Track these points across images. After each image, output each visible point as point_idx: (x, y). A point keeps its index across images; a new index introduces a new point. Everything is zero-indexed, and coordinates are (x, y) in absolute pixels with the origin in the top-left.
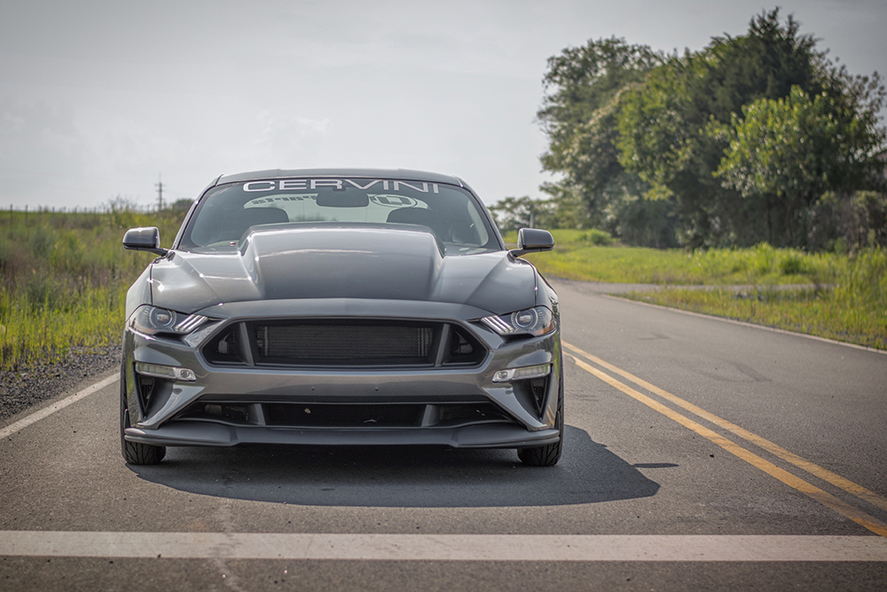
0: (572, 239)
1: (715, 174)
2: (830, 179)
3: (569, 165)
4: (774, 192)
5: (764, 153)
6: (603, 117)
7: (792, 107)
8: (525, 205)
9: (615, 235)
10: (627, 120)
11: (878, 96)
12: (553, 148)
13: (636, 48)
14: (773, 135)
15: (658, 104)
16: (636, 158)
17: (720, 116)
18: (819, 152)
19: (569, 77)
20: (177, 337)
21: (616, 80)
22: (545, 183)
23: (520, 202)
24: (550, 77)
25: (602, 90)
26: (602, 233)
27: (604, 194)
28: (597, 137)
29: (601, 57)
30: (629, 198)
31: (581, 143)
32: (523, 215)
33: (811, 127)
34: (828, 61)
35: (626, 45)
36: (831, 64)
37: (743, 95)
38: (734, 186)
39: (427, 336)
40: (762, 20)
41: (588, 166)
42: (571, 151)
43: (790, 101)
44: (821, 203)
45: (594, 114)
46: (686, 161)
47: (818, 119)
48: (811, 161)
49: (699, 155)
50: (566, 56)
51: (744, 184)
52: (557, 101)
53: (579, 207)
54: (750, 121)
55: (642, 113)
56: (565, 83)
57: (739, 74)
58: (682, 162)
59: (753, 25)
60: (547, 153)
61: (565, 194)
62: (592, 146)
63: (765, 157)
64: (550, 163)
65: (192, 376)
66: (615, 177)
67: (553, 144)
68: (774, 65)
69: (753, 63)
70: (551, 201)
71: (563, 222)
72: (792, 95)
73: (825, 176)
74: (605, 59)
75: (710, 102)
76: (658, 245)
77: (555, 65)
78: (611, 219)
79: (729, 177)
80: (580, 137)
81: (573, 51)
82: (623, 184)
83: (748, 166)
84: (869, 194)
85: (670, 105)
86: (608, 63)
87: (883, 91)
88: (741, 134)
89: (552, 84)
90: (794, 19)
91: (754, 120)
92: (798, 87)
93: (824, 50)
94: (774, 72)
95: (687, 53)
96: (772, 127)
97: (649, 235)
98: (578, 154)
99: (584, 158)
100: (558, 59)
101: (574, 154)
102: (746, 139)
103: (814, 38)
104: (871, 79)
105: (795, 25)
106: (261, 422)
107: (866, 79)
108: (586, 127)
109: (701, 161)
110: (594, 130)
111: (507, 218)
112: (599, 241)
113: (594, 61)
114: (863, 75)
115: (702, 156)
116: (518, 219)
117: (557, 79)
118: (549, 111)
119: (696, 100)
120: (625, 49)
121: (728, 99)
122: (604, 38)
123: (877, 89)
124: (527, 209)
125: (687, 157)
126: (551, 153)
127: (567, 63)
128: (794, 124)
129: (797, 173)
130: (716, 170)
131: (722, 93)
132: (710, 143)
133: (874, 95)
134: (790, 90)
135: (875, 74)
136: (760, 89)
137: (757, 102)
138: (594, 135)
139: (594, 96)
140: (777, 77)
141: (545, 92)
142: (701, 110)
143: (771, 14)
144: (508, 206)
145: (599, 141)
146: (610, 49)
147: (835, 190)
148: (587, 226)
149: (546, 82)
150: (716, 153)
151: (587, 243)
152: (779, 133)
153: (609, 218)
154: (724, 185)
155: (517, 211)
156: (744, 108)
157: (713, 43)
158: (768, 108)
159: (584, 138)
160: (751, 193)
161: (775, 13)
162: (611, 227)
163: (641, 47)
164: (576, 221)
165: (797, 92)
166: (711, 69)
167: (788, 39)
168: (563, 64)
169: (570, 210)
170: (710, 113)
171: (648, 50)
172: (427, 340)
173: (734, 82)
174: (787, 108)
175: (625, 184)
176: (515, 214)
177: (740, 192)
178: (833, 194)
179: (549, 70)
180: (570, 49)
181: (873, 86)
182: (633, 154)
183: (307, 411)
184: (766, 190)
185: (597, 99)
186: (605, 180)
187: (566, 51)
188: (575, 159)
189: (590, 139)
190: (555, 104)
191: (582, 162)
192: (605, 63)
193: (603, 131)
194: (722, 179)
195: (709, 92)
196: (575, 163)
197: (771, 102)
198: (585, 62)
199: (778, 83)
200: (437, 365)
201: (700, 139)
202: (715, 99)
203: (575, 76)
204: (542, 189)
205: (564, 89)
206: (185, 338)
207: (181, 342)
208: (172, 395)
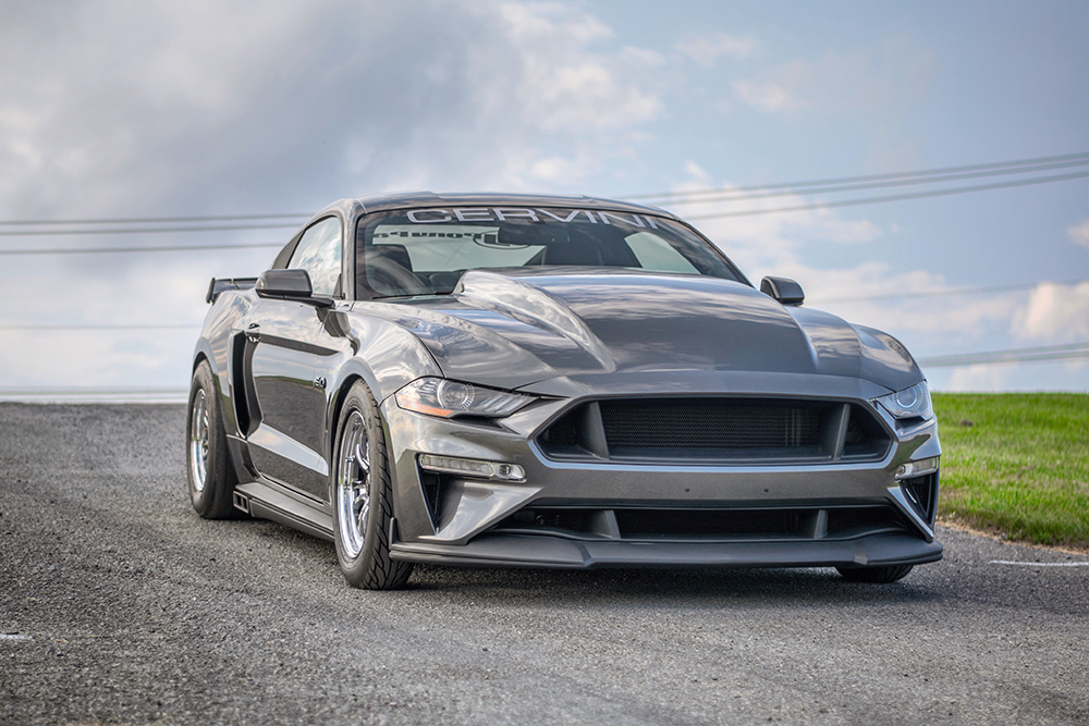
20: (488, 420)
65: (516, 472)
106: (613, 533)
200: (836, 458)
206: (503, 422)
207: (499, 427)
208: (463, 497)
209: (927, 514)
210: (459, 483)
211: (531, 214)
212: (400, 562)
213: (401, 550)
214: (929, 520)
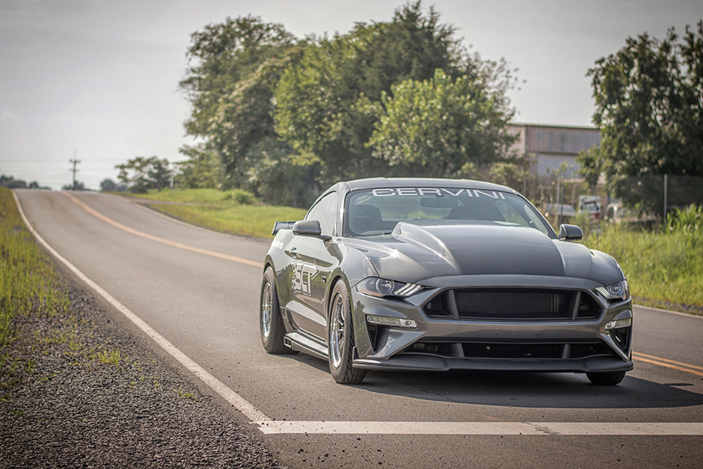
0: (217, 198)
1: (367, 145)
2: (467, 151)
3: (214, 131)
4: (418, 162)
5: (411, 127)
6: (246, 88)
7: (435, 87)
8: (153, 164)
9: (257, 195)
10: (284, 95)
11: (504, 79)
12: (195, 114)
13: (271, 26)
14: (418, 112)
15: (312, 81)
16: (291, 128)
17: (369, 93)
18: (459, 127)
19: (210, 51)
20: (400, 299)
21: (255, 55)
22: (185, 146)
23: (148, 161)
24: (193, 51)
25: (242, 64)
26: (246, 193)
27: (247, 159)
28: (241, 107)
29: (239, 33)
30: (270, 163)
31: (226, 112)
32: (151, 173)
33: (451, 106)
34: (464, 47)
35: (261, 23)
36: (466, 50)
37: (390, 76)
38: (383, 155)
39: (558, 299)
40: (406, 10)
41: (231, 132)
42: (216, 118)
43: (434, 82)
44: (462, 172)
45: (237, 86)
46: (338, 132)
47: (457, 99)
48: (452, 136)
49: (349, 128)
50: (208, 32)
51: (392, 154)
52: (198, 73)
53: (217, 168)
54: (398, 99)
55: (297, 88)
56: (206, 56)
57: (386, 57)
58: (334, 132)
59: (398, 14)
60: (190, 120)
61: (202, 157)
62: (235, 114)
63: (412, 131)
64: (192, 129)
65: (413, 324)
66: (257, 143)
67: (195, 111)
68: (417, 49)
69: (398, 47)
70: (191, 162)
71: (201, 181)
72: (435, 77)
73: (463, 149)
74: (243, 36)
75: (360, 81)
76: (295, 204)
77: (198, 39)
78: (254, 181)
79: (378, 148)
80: (226, 106)
81: (214, 28)
82: (263, 150)
83: (395, 138)
84: (507, 165)
85: (323, 82)
86: (246, 39)
87: (509, 75)
88: (390, 111)
89: (195, 57)
90: (435, 10)
91: (402, 98)
92: (441, 70)
93: (459, 38)
94: (418, 57)
95: (337, 37)
96: (418, 105)
97: (288, 195)
98: (223, 121)
99: (228, 125)
100: (200, 35)
101: (220, 122)
102: (395, 114)
103: (453, 27)
104: (499, 64)
105: (436, 15)
106: (461, 355)
107: (494, 64)
108: (231, 97)
109: (352, 133)
110: (238, 100)
111: (136, 176)
112: (243, 201)
113: (233, 37)
114: (492, 60)
115: (353, 129)
116: (146, 177)
117: (199, 52)
118: (190, 81)
119: (345, 78)
120: (260, 27)
121: (377, 78)
122: (242, 17)
123: (504, 73)
124: (155, 168)
125: (339, 128)
126: (194, 119)
127: (209, 38)
128: (438, 104)
129: (440, 147)
130: (367, 141)
131: (371, 75)
132: (360, 117)
133: (501, 78)
134: (434, 73)
135: (503, 59)
136: (407, 70)
137: (404, 82)
138: (238, 105)
139: (234, 69)
140: (420, 61)
141: (188, 64)
142: (351, 88)
143: (415, 5)
144: (138, 164)
145: (243, 110)
146: (248, 27)
147: (474, 161)
148: (227, 187)
149: (190, 54)
150: (366, 127)
151: (233, 202)
152: (424, 111)
153: (251, 179)
154: (374, 154)
155: (146, 169)
156: (393, 87)
157: (356, 27)
158: (414, 87)
159: (229, 107)
160: (397, 162)
161: (418, 4)
162: (254, 188)
163: (275, 26)
164: (215, 181)
165: (440, 74)
166: (359, 51)
167: (429, 27)
168: (205, 39)
169: (209, 171)
170: (360, 91)
171: (282, 29)
172: (558, 302)
173: (380, 64)
174: (431, 88)
175: (267, 150)
176: (145, 173)
177: (388, 161)
178: (471, 165)
179: (193, 44)
180: (212, 26)
181: (501, 69)
182: (289, 125)
183: (488, 348)
184: (412, 159)
185: (238, 72)
186: (247, 146)
187: (208, 28)
188: (219, 126)
189: (234, 108)
190: (195, 75)
191: (227, 128)
192: (243, 40)
193: (246, 102)
194: (372, 149)
195: (359, 72)
196: (220, 129)
197: (417, 82)
198: (224, 37)
199: (421, 66)
200: (574, 318)
201: (351, 113)
202: (364, 79)
203: (216, 50)
204: (181, 151)
205: (205, 61)
206: (407, 299)
207: (405, 302)
208: (389, 338)
209: (625, 348)
210: (387, 330)
211: (438, 191)
212: (359, 369)
213: (359, 362)
214: (626, 351)
